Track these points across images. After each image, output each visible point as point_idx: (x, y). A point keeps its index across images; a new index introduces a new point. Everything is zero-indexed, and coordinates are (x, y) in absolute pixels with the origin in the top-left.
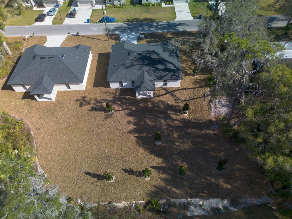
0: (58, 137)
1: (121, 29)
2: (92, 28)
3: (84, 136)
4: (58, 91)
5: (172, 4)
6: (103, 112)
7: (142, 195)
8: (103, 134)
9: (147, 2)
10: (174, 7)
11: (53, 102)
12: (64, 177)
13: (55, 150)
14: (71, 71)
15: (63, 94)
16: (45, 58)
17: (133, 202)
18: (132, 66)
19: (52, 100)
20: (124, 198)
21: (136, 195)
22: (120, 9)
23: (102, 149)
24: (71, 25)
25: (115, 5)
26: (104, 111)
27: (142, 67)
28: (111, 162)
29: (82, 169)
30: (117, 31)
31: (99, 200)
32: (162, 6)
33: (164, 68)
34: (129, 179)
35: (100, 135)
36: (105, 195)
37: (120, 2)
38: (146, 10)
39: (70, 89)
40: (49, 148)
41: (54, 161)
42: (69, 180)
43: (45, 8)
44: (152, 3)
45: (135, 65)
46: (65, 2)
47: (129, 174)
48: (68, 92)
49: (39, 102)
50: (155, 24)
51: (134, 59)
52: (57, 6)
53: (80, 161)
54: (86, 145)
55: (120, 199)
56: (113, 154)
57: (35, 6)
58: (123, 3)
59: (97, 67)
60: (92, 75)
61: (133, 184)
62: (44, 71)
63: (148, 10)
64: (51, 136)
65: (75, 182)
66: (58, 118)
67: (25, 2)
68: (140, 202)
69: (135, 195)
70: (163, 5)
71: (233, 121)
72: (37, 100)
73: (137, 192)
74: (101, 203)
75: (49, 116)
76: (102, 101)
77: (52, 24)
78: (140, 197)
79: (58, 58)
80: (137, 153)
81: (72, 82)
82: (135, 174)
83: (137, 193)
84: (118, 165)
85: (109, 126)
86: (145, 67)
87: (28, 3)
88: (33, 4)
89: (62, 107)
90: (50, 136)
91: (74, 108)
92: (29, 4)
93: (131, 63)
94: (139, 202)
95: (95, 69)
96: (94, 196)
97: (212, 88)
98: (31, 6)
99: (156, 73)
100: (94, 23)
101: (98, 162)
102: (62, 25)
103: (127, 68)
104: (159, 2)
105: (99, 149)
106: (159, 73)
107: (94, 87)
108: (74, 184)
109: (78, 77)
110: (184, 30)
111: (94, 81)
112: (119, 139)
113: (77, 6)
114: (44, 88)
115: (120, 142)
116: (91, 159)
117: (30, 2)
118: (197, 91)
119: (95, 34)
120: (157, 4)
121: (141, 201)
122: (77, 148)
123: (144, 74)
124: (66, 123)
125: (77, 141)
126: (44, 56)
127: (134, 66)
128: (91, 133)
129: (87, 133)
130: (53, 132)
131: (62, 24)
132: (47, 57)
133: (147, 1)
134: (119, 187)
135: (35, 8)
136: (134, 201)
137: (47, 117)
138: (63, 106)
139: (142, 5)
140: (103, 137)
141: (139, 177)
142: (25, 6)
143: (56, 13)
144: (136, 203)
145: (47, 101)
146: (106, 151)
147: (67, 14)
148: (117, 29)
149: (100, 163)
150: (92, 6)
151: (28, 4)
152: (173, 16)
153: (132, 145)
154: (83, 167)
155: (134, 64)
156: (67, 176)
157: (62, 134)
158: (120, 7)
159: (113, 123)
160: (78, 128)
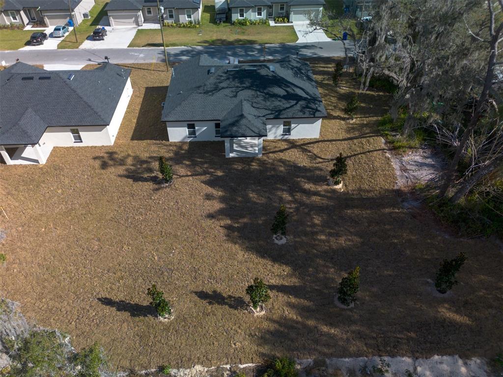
0: (43, 230)
1: (192, 53)
2: (136, 54)
3: (105, 229)
4: (54, 147)
5: (288, 22)
6: (152, 183)
7: (247, 350)
8: (149, 224)
9: (242, 18)
10: (293, 26)
11: (41, 166)
12: (46, 311)
13: (32, 254)
14: (84, 102)
15: (65, 152)
16: (32, 78)
17: (225, 366)
18: (216, 89)
19: (39, 163)
20: (199, 358)
21: (232, 351)
22: (189, 29)
23: (145, 253)
24: (94, 50)
25: (181, 22)
26: (153, 181)
27: (238, 92)
28: (168, 279)
29: (92, 294)
30: (184, 55)
31: (133, 362)
32: (269, 25)
33: (286, 93)
34: (211, 314)
35: (142, 227)
36: (149, 351)
37: (191, 18)
38: (239, 30)
39: (82, 142)
40: (18, 250)
41: (26, 277)
42: (59, 319)
43: (47, 27)
44: (250, 20)
45: (223, 88)
46: (87, 20)
47: (210, 303)
48: (76, 149)
49: (11, 166)
50: (258, 47)
51: (221, 76)
52: (70, 24)
53: (90, 278)
54: (108, 246)
55: (190, 359)
56: (171, 263)
57: (27, 24)
58: (196, 19)
59: (141, 109)
60: (130, 121)
61: (223, 326)
62: (28, 103)
63: (244, 31)
64: (26, 227)
65: (73, 323)
66: (47, 194)
67: (9, 16)
68: (244, 366)
69: (229, 351)
70: (272, 23)
71: (451, 192)
72: (5, 163)
73: (235, 344)
74: (136, 369)
75: (27, 192)
76: (149, 160)
77: (56, 48)
78: (241, 355)
79: (61, 78)
80: (230, 262)
81: (86, 124)
82: (226, 304)
83: (233, 346)
84: (183, 286)
85: (165, 208)
86: (245, 90)
87: (15, 18)
88: (26, 21)
89: (60, 174)
90: (23, 226)
91: (86, 176)
92: (18, 21)
93: (215, 84)
94: (242, 366)
95: (137, 112)
96: (118, 355)
97: (389, 137)
98: (21, 23)
99: (268, 103)
100: (139, 47)
101: (135, 280)
102: (77, 50)
103: (206, 92)
104: (265, 18)
105: (140, 253)
106: (275, 103)
107: (132, 139)
108: (70, 326)
109: (99, 114)
110: (315, 54)
111: (133, 131)
112: (188, 234)
113: (109, 25)
114: (24, 131)
115: (190, 240)
116: (119, 274)
117: (19, 15)
118: (357, 144)
119: (142, 62)
120: (260, 22)
121: (247, 365)
122: (86, 251)
123: (242, 105)
124: (64, 203)
125: (88, 239)
126: (30, 76)
127: (221, 89)
128: (122, 222)
129: (111, 222)
130: (32, 220)
131: (77, 48)
132: (36, 77)
133: (240, 17)
134: (186, 333)
135: (29, 28)
136: (226, 364)
137: (23, 193)
138: (62, 173)
139: (233, 24)
140: (150, 231)
141: (236, 308)
142: (9, 24)
143: (67, 34)
144: (232, 370)
145: (29, 165)
146: (156, 258)
147: (89, 36)
148: (185, 53)
149: (140, 281)
150: (136, 25)
151: (15, 21)
152: (293, 38)
153: (217, 246)
154: (97, 290)
155: (222, 85)
156: (54, 309)
157: (54, 224)
158: (189, 27)
159: (172, 204)
160: (91, 214)
